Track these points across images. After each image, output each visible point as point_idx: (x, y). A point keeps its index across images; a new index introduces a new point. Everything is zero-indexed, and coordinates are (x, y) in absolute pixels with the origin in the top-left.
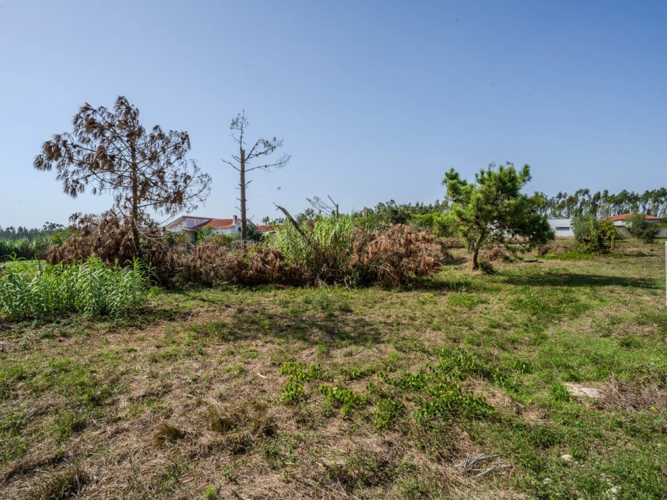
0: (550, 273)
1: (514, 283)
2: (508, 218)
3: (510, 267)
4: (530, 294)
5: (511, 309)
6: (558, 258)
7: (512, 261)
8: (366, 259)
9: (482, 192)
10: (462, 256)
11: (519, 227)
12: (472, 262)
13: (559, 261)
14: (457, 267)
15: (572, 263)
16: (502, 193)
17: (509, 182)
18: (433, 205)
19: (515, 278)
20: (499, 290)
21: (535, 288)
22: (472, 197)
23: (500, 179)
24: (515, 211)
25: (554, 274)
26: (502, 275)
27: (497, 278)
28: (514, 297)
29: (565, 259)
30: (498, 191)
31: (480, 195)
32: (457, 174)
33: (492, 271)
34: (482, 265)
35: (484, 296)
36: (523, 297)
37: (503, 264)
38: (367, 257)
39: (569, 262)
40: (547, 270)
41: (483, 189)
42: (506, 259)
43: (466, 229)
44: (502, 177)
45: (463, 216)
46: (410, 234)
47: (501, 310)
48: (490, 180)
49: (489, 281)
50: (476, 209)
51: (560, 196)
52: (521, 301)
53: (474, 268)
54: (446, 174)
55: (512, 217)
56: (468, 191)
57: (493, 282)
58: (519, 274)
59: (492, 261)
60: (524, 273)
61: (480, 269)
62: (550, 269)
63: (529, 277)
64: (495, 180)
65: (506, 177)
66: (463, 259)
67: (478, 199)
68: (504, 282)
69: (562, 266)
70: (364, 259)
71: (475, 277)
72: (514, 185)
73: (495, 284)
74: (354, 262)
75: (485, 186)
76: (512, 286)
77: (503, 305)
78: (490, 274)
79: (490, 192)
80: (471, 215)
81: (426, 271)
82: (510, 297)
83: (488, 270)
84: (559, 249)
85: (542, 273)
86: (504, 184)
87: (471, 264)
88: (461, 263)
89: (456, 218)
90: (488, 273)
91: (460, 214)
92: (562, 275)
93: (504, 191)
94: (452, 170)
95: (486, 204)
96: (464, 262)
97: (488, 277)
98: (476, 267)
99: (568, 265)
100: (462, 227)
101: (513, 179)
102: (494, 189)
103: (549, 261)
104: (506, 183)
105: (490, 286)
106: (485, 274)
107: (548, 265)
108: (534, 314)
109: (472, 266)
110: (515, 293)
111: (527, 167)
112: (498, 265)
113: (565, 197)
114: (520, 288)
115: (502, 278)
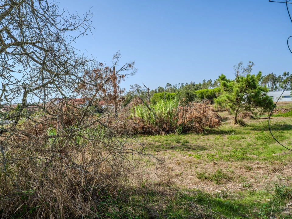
0: (275, 125)
1: (257, 130)
2: (252, 99)
3: (254, 122)
4: (264, 134)
5: (255, 140)
6: (282, 116)
7: (254, 119)
8: (186, 121)
9: (239, 87)
10: (226, 116)
11: (258, 103)
12: (234, 120)
13: (282, 117)
14: (224, 123)
15: (289, 118)
16: (248, 87)
17: (252, 82)
18: (202, 83)
19: (257, 127)
20: (249, 133)
21: (267, 132)
22: (234, 89)
23: (247, 81)
24: (255, 96)
25: (278, 125)
26: (251, 126)
27: (248, 128)
28: (257, 136)
29: (285, 117)
30: (246, 86)
31: (238, 89)
32: (225, 77)
33: (245, 125)
34: (239, 121)
35: (243, 136)
36: (261, 136)
37: (250, 120)
38: (186, 120)
39: (287, 118)
40: (274, 123)
41: (239, 86)
42: (252, 117)
43: (231, 104)
44: (248, 80)
45: (230, 99)
46: (205, 108)
47: (251, 140)
48: (242, 81)
49: (244, 130)
50: (236, 95)
51: (285, 74)
52: (260, 137)
53: (235, 123)
54: (219, 77)
55: (254, 98)
56: (231, 85)
57: (246, 130)
58: (259, 125)
59: (243, 119)
60: (262, 125)
61: (238, 123)
62: (276, 122)
63: (264, 127)
64: (245, 81)
65: (250, 80)
66: (227, 118)
67: (237, 91)
68: (252, 130)
69: (284, 121)
70: (185, 121)
71: (236, 128)
72: (254, 83)
73: (247, 131)
74: (180, 123)
75: (240, 84)
76: (256, 131)
77: (252, 139)
78: (244, 126)
79: (243, 87)
80: (234, 98)
81: (214, 126)
82: (255, 136)
83: (243, 124)
84: (283, 111)
85: (271, 125)
86: (249, 83)
87: (233, 121)
88: (226, 120)
89: (226, 99)
90: (243, 125)
91: (228, 98)
92: (282, 125)
93: (249, 86)
94: (222, 75)
95: (241, 92)
96: (228, 120)
97: (243, 128)
98: (236, 122)
99: (286, 120)
100: (229, 104)
101: (253, 81)
102: (244, 85)
103: (277, 118)
104: (250, 83)
105: (245, 132)
106: (241, 126)
107: (275, 120)
108: (265, 141)
109: (234, 122)
110: (257, 134)
111: (260, 72)
112: (247, 121)
113: (288, 75)
114: (260, 132)
115: (250, 128)
